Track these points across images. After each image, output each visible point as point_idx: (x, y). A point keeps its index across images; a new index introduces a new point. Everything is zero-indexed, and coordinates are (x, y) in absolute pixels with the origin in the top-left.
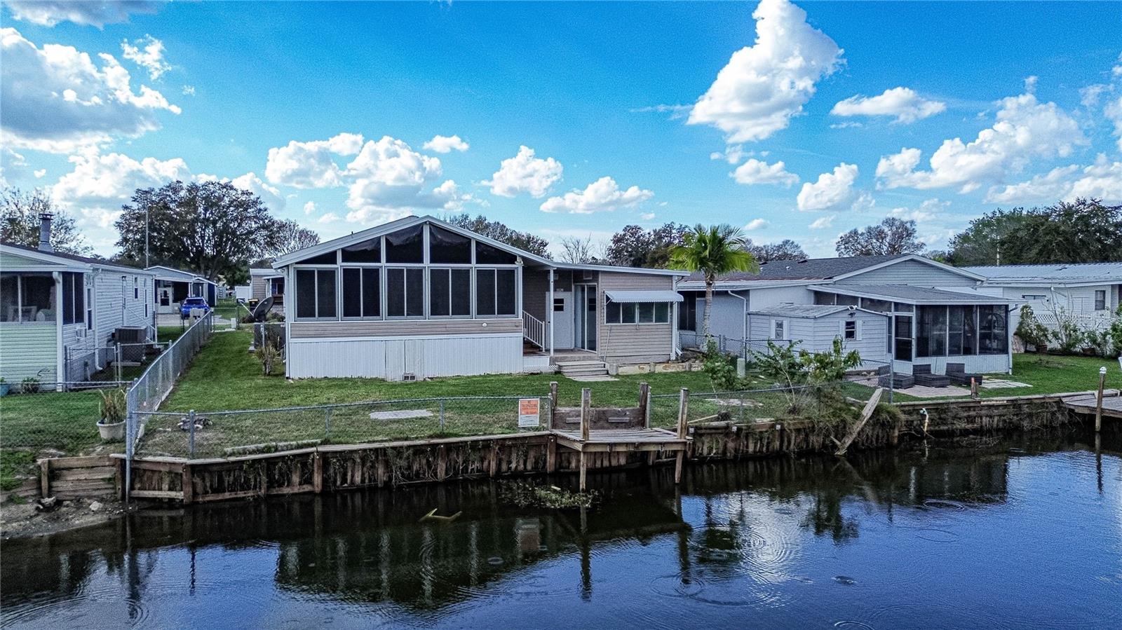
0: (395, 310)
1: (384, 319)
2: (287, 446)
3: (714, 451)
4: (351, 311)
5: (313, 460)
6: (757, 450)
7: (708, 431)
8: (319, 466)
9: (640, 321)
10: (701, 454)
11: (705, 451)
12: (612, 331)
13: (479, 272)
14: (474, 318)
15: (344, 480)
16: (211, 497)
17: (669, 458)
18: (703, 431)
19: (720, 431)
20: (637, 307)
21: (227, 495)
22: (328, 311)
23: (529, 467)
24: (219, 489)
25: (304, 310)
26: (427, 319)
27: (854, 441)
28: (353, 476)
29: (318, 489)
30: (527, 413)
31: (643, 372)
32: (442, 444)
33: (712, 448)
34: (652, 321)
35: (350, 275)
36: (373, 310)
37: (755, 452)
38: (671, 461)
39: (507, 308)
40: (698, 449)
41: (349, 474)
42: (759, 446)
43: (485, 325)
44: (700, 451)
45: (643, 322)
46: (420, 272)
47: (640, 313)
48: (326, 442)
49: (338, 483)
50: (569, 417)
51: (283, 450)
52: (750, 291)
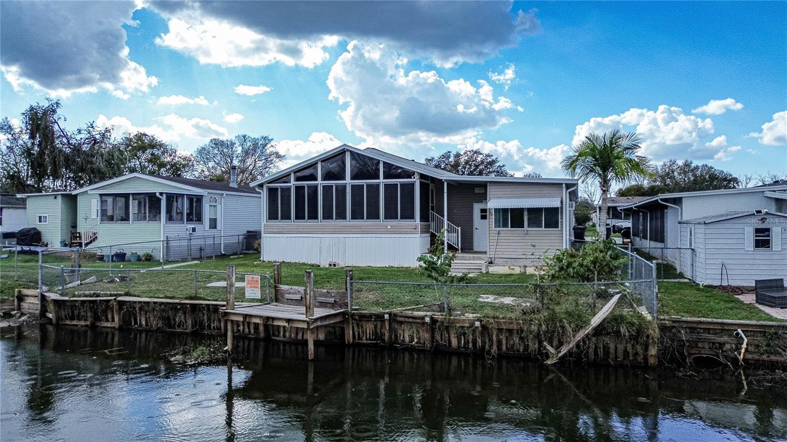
0: (328, 216)
1: (320, 222)
3: (416, 340)
4: (300, 216)
5: (113, 304)
6: (462, 346)
7: (407, 320)
8: (116, 311)
9: (529, 226)
10: (403, 341)
11: (407, 339)
12: (501, 235)
13: (386, 186)
14: (382, 222)
15: (136, 323)
16: (68, 322)
17: (370, 339)
18: (402, 319)
19: (418, 321)
20: (526, 213)
21: (75, 322)
22: (286, 216)
23: (252, 331)
24: (72, 319)
25: (272, 216)
26: (349, 222)
27: (569, 351)
28: (140, 320)
29: (117, 326)
31: (513, 272)
32: (188, 304)
33: (413, 336)
34: (541, 227)
35: (299, 189)
36: (313, 216)
37: (459, 347)
38: (371, 343)
39: (408, 214)
40: (400, 336)
41: (138, 318)
42: (463, 342)
43: (389, 227)
44: (401, 338)
45: (532, 227)
46: (344, 187)
47: (529, 219)
48: (127, 294)
49: (133, 323)
50: (288, 294)
52: (683, 199)
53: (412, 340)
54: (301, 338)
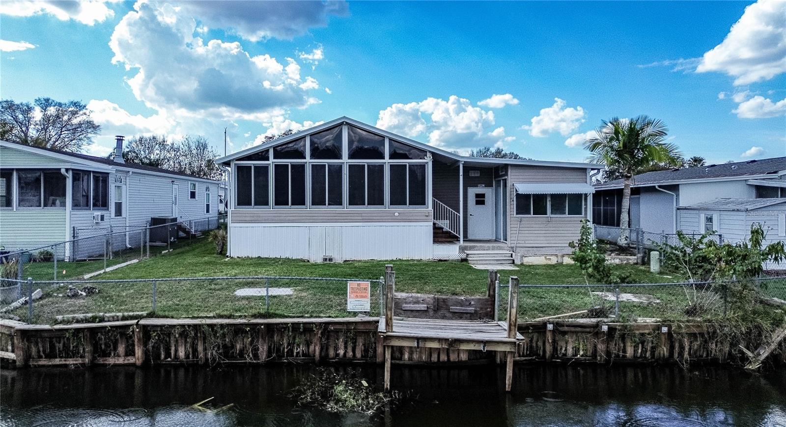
0: (318, 200)
1: (309, 208)
2: (113, 317)
3: (581, 353)
4: (281, 200)
5: (133, 332)
6: (639, 355)
7: (573, 329)
8: (139, 340)
9: (552, 213)
10: (565, 355)
11: (570, 352)
12: (523, 222)
13: (392, 167)
14: (387, 208)
15: (168, 355)
16: (44, 362)
17: (523, 356)
18: (566, 329)
19: (588, 330)
20: (549, 199)
21: (57, 361)
22: (262, 201)
23: (359, 355)
24: (51, 355)
25: (243, 200)
26: (346, 208)
28: (176, 351)
29: (139, 363)
30: (357, 297)
31: (549, 262)
32: (262, 324)
33: (579, 349)
34: (565, 213)
35: (281, 170)
36: (299, 200)
37: (635, 357)
38: (526, 360)
39: (418, 199)
40: (561, 349)
41: (173, 349)
42: (640, 351)
43: (397, 214)
44: (563, 351)
45: (556, 214)
46: (340, 168)
47: (552, 206)
48: (151, 315)
49: (163, 356)
50: (406, 303)
51: (109, 321)
52: (680, 186)
53: (577, 351)
54: (436, 360)
